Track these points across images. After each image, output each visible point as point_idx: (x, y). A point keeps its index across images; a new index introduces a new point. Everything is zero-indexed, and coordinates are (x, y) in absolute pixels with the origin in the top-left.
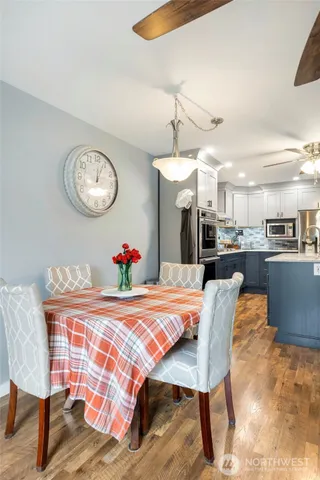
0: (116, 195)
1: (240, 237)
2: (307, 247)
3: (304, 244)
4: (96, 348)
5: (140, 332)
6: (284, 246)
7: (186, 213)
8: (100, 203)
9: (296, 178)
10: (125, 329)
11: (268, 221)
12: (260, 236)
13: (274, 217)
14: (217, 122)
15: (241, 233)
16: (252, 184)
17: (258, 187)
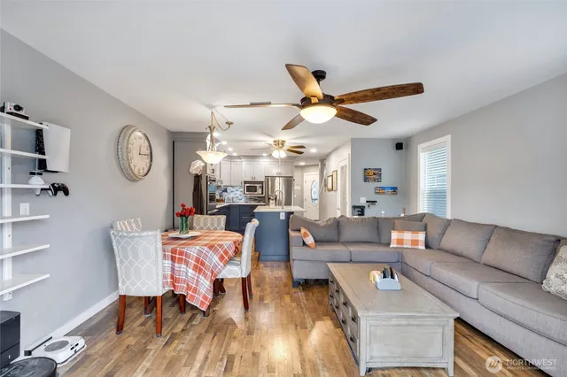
0: (151, 165)
1: (224, 194)
2: (271, 201)
3: (269, 199)
4: (193, 262)
5: (216, 251)
6: (255, 200)
7: (198, 178)
8: (141, 171)
9: (265, 155)
10: (208, 250)
11: (245, 182)
12: (239, 193)
13: (250, 180)
14: (229, 124)
15: (225, 191)
16: (235, 154)
17: (239, 157)
